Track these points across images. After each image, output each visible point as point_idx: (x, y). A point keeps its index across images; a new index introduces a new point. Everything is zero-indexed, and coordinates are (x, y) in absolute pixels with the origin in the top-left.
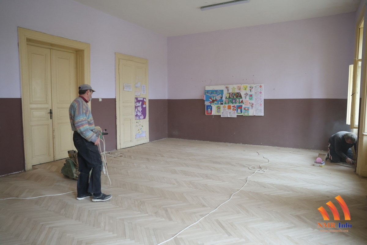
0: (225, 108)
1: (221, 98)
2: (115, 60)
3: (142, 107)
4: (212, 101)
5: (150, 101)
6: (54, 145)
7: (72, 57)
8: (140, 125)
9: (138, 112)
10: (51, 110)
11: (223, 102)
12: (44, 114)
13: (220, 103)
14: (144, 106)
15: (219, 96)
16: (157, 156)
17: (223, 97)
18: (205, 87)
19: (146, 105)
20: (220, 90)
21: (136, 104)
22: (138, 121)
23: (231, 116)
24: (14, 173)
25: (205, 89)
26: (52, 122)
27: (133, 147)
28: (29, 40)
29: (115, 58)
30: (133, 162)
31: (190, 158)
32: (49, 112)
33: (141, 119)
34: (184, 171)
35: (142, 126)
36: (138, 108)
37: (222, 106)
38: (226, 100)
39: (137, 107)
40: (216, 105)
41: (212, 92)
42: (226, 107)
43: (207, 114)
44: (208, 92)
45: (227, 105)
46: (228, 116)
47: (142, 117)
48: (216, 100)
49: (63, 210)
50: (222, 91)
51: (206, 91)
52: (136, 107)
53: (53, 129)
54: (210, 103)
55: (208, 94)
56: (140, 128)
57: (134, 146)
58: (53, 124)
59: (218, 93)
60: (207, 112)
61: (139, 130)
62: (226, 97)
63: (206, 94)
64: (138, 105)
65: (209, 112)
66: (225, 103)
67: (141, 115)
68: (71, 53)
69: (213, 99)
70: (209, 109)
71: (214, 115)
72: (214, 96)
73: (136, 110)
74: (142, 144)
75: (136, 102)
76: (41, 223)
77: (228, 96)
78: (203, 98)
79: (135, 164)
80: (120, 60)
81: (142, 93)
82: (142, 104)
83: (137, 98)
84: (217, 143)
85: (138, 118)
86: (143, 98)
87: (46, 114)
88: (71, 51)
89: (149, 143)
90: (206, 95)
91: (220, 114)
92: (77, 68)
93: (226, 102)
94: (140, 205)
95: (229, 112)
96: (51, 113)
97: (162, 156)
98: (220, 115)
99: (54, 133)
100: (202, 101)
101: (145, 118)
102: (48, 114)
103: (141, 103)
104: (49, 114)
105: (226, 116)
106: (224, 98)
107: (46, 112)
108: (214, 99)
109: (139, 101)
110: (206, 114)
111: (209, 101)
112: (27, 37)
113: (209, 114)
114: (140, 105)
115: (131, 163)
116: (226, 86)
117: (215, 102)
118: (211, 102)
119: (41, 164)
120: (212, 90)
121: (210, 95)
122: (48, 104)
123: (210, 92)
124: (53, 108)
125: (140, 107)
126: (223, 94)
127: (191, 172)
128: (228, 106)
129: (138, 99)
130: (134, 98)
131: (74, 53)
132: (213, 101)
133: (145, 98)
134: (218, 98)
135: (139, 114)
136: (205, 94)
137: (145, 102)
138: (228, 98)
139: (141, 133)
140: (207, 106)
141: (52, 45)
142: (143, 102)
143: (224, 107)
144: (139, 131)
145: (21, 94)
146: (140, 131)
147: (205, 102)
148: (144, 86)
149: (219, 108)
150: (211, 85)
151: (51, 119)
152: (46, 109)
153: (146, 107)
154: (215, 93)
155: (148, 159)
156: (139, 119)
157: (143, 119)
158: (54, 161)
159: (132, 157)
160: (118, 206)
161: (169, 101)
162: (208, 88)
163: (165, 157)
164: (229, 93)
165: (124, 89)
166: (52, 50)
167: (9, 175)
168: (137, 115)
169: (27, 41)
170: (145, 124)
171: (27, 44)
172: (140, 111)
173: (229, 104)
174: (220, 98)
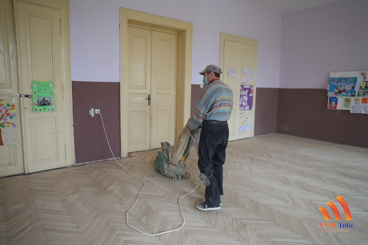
0: (358, 102)
1: (353, 88)
2: (220, 41)
3: (248, 97)
4: (338, 91)
5: (258, 89)
6: (151, 133)
7: (173, 38)
8: (245, 117)
9: (243, 102)
10: (149, 96)
11: (355, 93)
12: (142, 99)
13: (350, 94)
14: (251, 95)
15: (349, 85)
16: (263, 155)
17: (356, 87)
18: (329, 74)
19: (253, 94)
20: (352, 78)
21: (241, 92)
22: (242, 112)
23: (367, 112)
24: (111, 159)
25: (329, 77)
26: (150, 109)
27: (235, 142)
28: (130, 21)
29: (220, 39)
30: (234, 161)
31: (306, 162)
32: (148, 98)
33: (246, 110)
34: (299, 182)
35: (247, 118)
36: (244, 97)
37: (353, 98)
38: (360, 91)
39: (243, 95)
40: (343, 97)
41: (340, 80)
42: (359, 100)
43: (330, 107)
44: (333, 80)
45: (361, 98)
46: (361, 111)
47: (247, 108)
48: (344, 91)
49: (145, 217)
50: (355, 80)
51: (331, 78)
52: (241, 96)
53: (151, 116)
54: (335, 95)
55: (333, 83)
56: (245, 120)
57: (236, 140)
58: (150, 111)
59: (348, 82)
60: (329, 106)
61: (243, 122)
62: (361, 87)
63: (331, 82)
64: (244, 94)
65: (333, 105)
66: (359, 95)
67: (246, 105)
68: (173, 34)
69: (339, 89)
70: (334, 101)
71: (340, 110)
72: (342, 86)
73: (242, 99)
74: (245, 139)
75: (242, 90)
76: (118, 232)
77: (364, 86)
78: (325, 88)
79: (236, 164)
80: (226, 41)
81: (249, 80)
82: (249, 93)
83: (242, 86)
84: (341, 145)
85: (243, 108)
86: (250, 86)
87: (145, 100)
88: (173, 32)
89: (253, 137)
90: (331, 85)
91: (348, 109)
92: (178, 50)
93: (360, 93)
94: (240, 229)
95: (364, 106)
96: (149, 99)
97: (270, 157)
98: (350, 111)
99: (151, 121)
100: (325, 91)
101: (250, 109)
102: (146, 100)
103: (247, 91)
104: (148, 100)
105: (359, 112)
106: (357, 89)
107: (145, 98)
108: (342, 89)
109: (245, 89)
110: (328, 108)
111: (334, 91)
112: (129, 18)
113: (333, 108)
114: (246, 93)
115: (232, 162)
116: (363, 72)
117: (343, 93)
118: (336, 93)
119: (137, 152)
120: (339, 77)
121: (336, 84)
122: (147, 89)
123: (337, 80)
124: (152, 94)
125: (246, 95)
126: (356, 82)
127: (310, 186)
128: (363, 99)
129: (244, 87)
130: (240, 86)
131: (175, 34)
132: (340, 92)
133: (252, 86)
134: (348, 87)
135: (245, 104)
136: (329, 82)
137: (252, 91)
138: (363, 87)
139: (245, 125)
140: (331, 98)
141: (153, 26)
142: (250, 91)
143: (356, 100)
144: (243, 124)
145: (120, 78)
146: (245, 123)
147: (328, 92)
148: (251, 72)
149: (348, 101)
150: (338, 72)
151: (149, 105)
152: (145, 94)
153: (252, 97)
154: (343, 81)
155: (252, 159)
156: (244, 110)
157: (249, 110)
158: (150, 150)
159: (234, 154)
160: (210, 226)
161: (280, 90)
162: (333, 75)
163: (273, 158)
164: (366, 82)
165: (228, 75)
166: (153, 31)
167: (105, 161)
168: (241, 105)
169: (128, 23)
170: (250, 115)
171: (128, 26)
172: (246, 101)
173: (364, 96)
174: (351, 88)
